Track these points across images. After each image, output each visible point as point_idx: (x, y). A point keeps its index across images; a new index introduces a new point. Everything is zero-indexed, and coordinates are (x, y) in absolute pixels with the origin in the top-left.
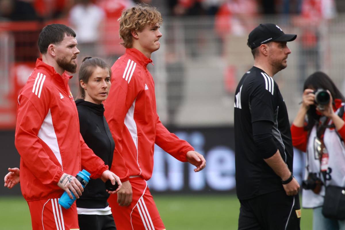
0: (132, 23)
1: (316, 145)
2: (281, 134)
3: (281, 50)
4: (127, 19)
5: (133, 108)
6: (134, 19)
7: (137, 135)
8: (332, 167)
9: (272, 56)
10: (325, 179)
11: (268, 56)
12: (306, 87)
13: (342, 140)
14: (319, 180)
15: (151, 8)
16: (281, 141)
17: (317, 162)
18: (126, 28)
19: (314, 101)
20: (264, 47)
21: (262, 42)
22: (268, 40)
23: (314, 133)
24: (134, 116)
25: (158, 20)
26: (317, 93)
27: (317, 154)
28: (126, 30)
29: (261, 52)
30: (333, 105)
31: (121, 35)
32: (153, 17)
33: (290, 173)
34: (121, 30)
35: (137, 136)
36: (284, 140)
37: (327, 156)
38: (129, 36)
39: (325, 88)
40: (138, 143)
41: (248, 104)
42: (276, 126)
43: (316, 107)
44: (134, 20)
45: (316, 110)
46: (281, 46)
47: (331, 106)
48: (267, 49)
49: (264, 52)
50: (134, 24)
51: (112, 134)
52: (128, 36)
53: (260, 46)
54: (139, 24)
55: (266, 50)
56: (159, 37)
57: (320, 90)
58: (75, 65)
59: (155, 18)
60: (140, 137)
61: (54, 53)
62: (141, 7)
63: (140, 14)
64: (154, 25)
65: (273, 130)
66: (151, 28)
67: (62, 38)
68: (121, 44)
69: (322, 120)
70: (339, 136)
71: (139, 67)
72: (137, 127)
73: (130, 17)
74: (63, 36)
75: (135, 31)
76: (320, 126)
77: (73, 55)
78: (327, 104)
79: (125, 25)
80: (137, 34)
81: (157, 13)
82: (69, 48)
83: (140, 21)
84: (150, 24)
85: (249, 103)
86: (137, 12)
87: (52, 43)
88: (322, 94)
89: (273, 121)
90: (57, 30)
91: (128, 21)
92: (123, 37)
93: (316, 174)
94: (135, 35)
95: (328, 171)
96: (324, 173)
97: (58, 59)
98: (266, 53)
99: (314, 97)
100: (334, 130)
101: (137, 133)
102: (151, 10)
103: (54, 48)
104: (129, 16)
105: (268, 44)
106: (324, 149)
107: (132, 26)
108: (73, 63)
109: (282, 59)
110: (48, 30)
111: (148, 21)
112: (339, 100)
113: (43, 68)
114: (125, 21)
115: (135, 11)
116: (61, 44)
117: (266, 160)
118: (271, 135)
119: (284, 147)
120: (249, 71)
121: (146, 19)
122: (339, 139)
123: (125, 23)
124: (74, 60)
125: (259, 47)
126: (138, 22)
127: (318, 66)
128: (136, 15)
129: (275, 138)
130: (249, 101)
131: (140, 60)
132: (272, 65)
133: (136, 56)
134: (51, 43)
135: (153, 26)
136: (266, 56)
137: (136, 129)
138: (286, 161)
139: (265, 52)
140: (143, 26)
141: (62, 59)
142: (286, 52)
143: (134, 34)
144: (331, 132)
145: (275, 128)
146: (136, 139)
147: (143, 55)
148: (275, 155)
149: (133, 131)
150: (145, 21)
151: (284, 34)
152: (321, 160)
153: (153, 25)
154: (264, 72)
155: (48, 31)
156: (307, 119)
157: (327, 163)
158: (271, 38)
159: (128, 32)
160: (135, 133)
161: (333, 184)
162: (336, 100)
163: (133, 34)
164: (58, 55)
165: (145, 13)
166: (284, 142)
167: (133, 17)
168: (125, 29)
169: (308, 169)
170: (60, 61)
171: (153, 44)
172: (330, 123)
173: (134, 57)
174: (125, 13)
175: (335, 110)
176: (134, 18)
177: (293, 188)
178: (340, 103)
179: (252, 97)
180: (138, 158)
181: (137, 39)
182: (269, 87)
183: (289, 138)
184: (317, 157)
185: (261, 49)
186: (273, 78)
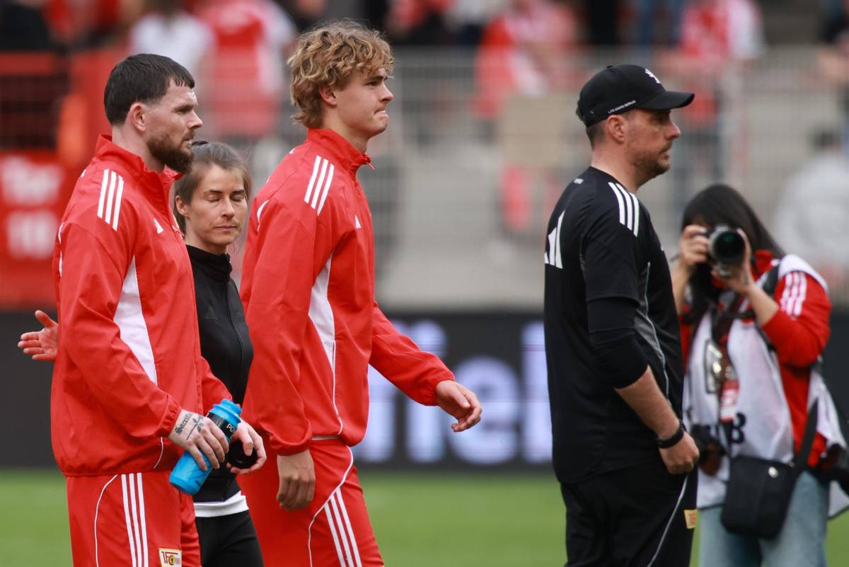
0: (320, 69)
1: (709, 358)
2: (656, 329)
3: (656, 129)
4: (308, 60)
5: (327, 272)
6: (327, 58)
7: (334, 338)
8: (746, 411)
9: (634, 145)
10: (730, 440)
11: (625, 144)
12: (687, 222)
13: (771, 347)
14: (716, 442)
15: (366, 33)
16: (656, 345)
17: (712, 400)
18: (307, 80)
19: (707, 254)
20: (617, 123)
21: (613, 111)
22: (626, 105)
23: (705, 331)
24: (328, 292)
25: (381, 61)
26: (714, 236)
27: (711, 380)
28: (306, 85)
29: (609, 133)
30: (753, 264)
31: (295, 97)
32: (370, 54)
33: (677, 421)
34: (295, 86)
35: (334, 341)
36: (663, 343)
37: (736, 386)
38: (314, 100)
39: (733, 224)
40: (336, 357)
41: (578, 257)
42: (643, 309)
43: (710, 269)
44: (325, 63)
45: (711, 276)
46: (656, 120)
47: (747, 266)
48: (622, 128)
49: (615, 134)
50: (326, 70)
51: (280, 337)
52: (311, 98)
53: (607, 118)
54: (338, 70)
55: (620, 129)
56: (386, 100)
57: (721, 229)
58: (190, 154)
59: (376, 55)
60: (342, 342)
61: (143, 125)
62: (342, 30)
63: (341, 47)
64: (374, 73)
65: (637, 320)
66: (367, 80)
67: (163, 89)
68: (297, 119)
69: (726, 300)
70: (765, 340)
71: (340, 174)
72: (336, 320)
73: (316, 54)
74: (166, 84)
75: (329, 87)
76: (719, 314)
77: (187, 131)
78: (739, 263)
79: (305, 74)
80: (332, 94)
81: (379, 44)
82: (179, 114)
83: (340, 64)
84: (365, 70)
85: (581, 255)
86: (332, 43)
87: (139, 100)
88: (727, 239)
89: (636, 298)
90: (152, 70)
91: (312, 63)
92: (300, 101)
93: (708, 428)
94: (328, 98)
95: (736, 422)
96: (728, 425)
97: (152, 138)
98: (621, 137)
99: (706, 245)
100: (752, 324)
101: (334, 334)
102: (365, 37)
103: (144, 112)
104: (314, 53)
105: (625, 114)
106: (729, 369)
107: (320, 76)
108: (185, 150)
109: (659, 150)
110: (131, 68)
111: (360, 65)
112: (767, 252)
113: (116, 159)
114: (305, 64)
115: (329, 39)
116: (161, 102)
117: (620, 391)
118: (633, 333)
119: (663, 358)
120: (580, 177)
121: (354, 57)
122: (763, 346)
123: (304, 69)
124: (187, 142)
125: (604, 121)
126: (334, 66)
127: (716, 171)
128: (331, 49)
129: (641, 337)
130: (580, 251)
131: (343, 157)
132: (635, 164)
133: (332, 147)
134: (137, 100)
135: (371, 75)
136: (620, 143)
137: (331, 323)
138: (667, 393)
139: (619, 134)
140: (347, 76)
141: (160, 139)
142: (669, 134)
143: (326, 93)
144: (746, 328)
145: (641, 314)
146: (332, 348)
147: (348, 146)
148: (641, 380)
149: (324, 329)
150: (352, 64)
151: (664, 90)
152: (720, 394)
153: (371, 73)
154: (615, 181)
155: (130, 71)
156: (689, 298)
157: (734, 403)
158: (634, 102)
159: (310, 89)
160: (329, 333)
161: (747, 453)
162: (758, 252)
163: (324, 96)
164: (151, 131)
165: (351, 45)
166: (662, 348)
167: (323, 54)
168: (303, 83)
169: (689, 416)
170: (157, 143)
171: (371, 119)
172: (743, 308)
173: (328, 150)
174: (305, 45)
175: (757, 276)
176: (326, 56)
177: (685, 458)
178: (769, 259)
179: (587, 242)
180: (336, 392)
181: (333, 107)
182: (628, 217)
183: (674, 337)
184: (712, 388)
185: (608, 128)
186: (636, 196)
